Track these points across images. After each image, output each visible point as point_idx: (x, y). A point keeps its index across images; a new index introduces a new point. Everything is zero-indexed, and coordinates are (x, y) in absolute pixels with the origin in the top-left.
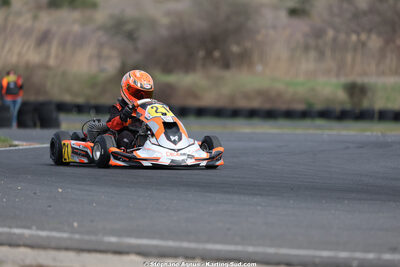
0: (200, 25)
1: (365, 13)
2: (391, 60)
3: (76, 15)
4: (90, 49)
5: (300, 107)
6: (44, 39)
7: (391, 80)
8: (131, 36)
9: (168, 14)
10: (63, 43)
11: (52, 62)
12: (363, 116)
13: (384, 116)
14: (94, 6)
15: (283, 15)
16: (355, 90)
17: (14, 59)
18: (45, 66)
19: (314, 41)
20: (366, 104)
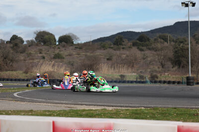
0: (88, 62)
1: (124, 60)
2: (130, 70)
3: (60, 60)
4: (64, 68)
5: (111, 80)
6: (54, 65)
7: (130, 74)
8: (72, 65)
9: (80, 60)
10: (58, 67)
11: (55, 71)
12: (124, 82)
13: (128, 82)
14: (64, 58)
15: (106, 60)
16: (122, 76)
17: (47, 70)
18: (54, 72)
19: (113, 66)
20: (125, 79)
